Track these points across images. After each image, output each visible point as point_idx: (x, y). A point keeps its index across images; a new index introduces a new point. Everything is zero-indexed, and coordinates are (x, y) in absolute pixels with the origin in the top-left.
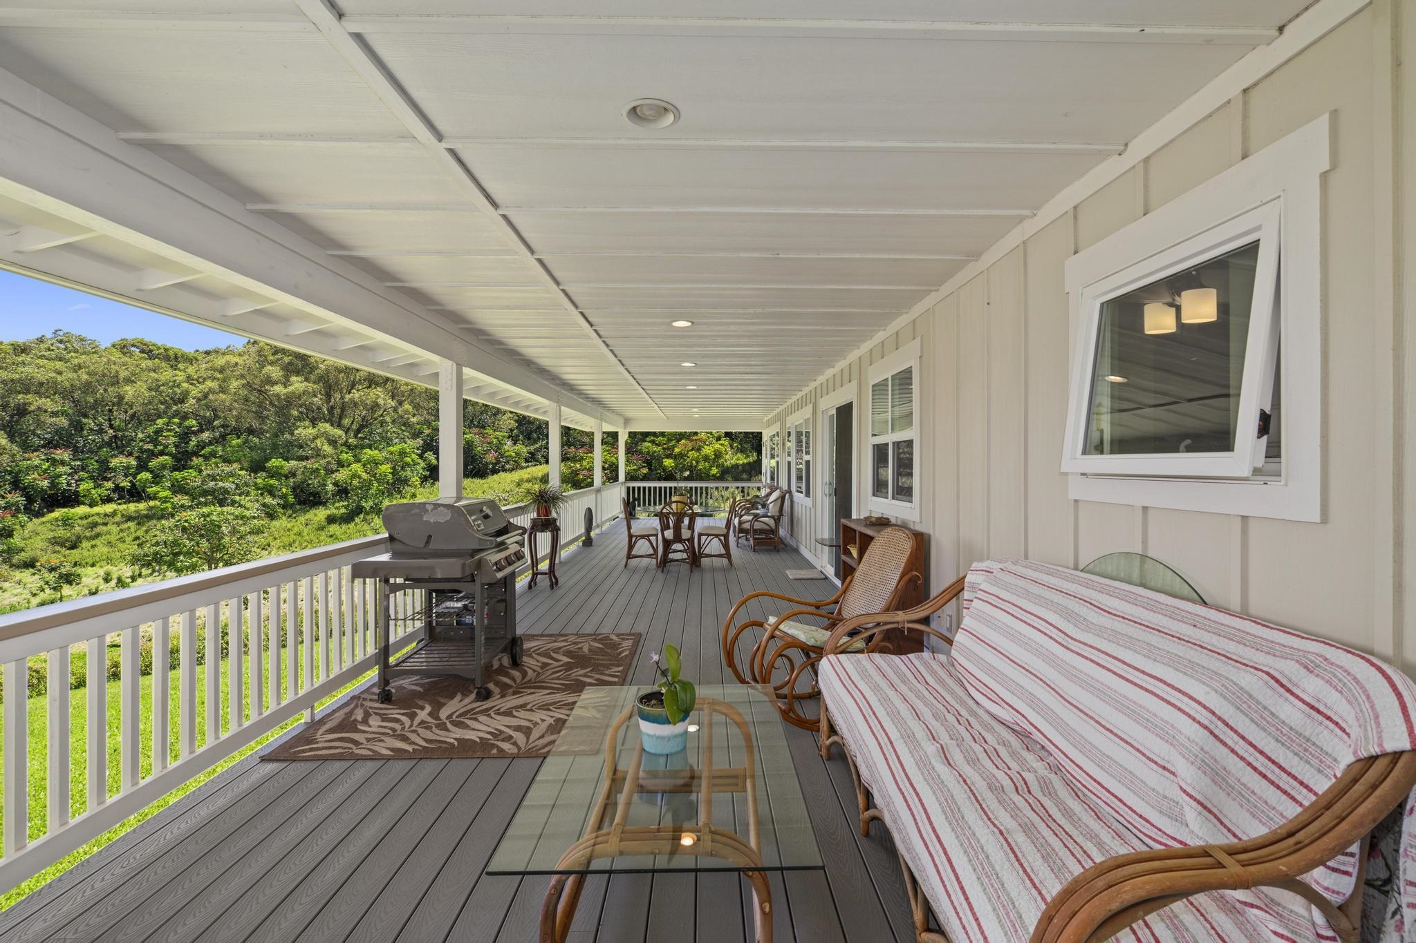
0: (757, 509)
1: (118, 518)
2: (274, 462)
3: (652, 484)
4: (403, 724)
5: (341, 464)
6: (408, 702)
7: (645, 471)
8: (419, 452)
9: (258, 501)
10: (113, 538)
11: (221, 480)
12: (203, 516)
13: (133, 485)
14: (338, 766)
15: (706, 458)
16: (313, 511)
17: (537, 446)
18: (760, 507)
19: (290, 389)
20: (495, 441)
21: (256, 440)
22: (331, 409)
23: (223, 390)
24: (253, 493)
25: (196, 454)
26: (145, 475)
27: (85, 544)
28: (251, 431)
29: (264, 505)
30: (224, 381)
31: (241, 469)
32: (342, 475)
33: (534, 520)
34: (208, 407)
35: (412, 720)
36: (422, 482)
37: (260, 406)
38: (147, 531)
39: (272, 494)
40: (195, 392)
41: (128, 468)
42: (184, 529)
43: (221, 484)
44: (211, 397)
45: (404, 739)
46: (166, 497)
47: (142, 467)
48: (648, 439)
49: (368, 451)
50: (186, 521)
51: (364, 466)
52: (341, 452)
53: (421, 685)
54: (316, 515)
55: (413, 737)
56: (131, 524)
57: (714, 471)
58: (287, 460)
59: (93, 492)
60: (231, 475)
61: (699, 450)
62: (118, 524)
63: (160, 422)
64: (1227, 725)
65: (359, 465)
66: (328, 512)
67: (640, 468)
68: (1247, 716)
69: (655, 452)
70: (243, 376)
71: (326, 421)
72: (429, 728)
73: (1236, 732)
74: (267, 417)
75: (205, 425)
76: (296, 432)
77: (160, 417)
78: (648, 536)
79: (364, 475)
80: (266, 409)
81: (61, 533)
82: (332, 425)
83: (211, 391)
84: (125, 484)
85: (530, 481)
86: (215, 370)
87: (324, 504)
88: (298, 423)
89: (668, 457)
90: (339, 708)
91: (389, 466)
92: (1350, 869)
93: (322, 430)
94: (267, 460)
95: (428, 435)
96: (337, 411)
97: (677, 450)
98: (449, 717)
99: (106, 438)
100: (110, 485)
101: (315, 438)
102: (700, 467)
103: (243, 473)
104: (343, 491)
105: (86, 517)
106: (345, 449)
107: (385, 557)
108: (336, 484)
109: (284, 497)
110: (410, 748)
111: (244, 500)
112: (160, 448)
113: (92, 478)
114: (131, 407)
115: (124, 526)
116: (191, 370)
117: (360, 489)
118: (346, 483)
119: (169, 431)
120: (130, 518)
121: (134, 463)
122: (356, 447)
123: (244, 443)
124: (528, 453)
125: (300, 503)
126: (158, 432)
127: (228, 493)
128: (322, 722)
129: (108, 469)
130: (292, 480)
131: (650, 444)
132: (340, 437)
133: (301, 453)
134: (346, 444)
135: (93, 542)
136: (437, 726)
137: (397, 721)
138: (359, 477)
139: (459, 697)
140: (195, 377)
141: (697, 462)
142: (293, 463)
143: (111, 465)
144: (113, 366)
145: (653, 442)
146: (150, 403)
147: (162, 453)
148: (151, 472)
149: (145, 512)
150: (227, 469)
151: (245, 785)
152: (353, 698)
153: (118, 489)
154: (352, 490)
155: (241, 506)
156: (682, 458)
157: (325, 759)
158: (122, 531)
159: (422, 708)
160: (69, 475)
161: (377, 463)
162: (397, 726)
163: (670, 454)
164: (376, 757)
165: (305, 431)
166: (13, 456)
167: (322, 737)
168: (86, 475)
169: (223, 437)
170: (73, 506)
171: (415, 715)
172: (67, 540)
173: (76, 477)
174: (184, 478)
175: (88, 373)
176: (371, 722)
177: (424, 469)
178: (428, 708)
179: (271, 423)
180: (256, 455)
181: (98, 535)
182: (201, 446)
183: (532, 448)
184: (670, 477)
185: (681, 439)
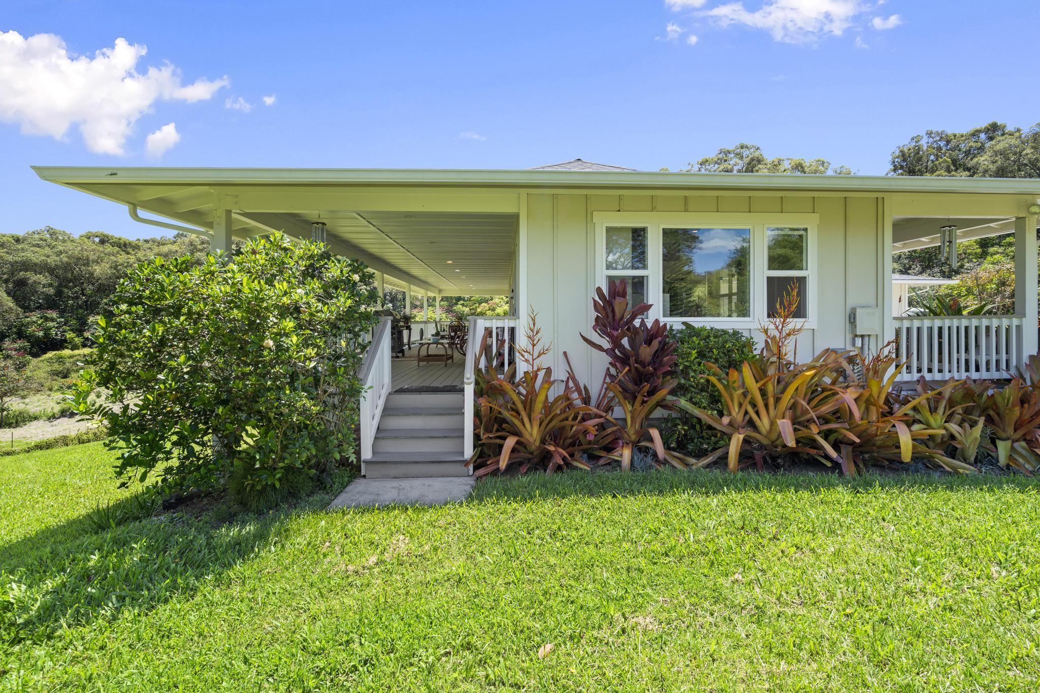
27: (73, 375)
59: (75, 339)
61: (494, 310)
81: (56, 367)
97: (479, 310)
99: (80, 303)
105: (71, 357)
113: (73, 330)
114: (98, 280)
144: (85, 252)
145: (463, 305)
146: (110, 277)
160: (57, 328)
166: (18, 315)
168: (68, 328)
170: (61, 350)
172: (60, 373)
173: (61, 330)
175: (68, 257)
185: (482, 303)
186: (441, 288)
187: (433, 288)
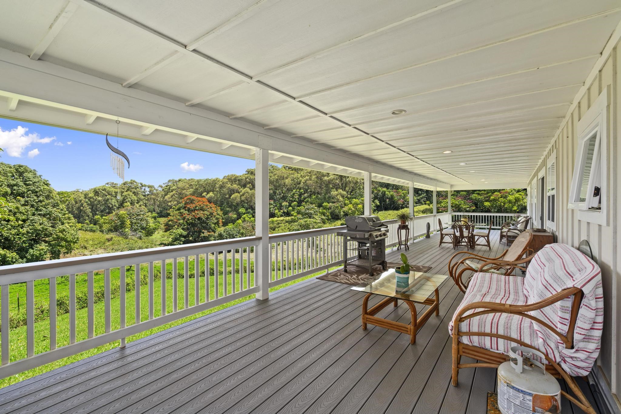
0: (510, 226)
1: (284, 222)
2: (325, 204)
3: (478, 214)
4: (349, 277)
5: (345, 205)
6: (352, 273)
7: (474, 208)
8: (373, 200)
9: (320, 217)
10: (283, 228)
11: (310, 210)
12: (305, 222)
13: (288, 211)
14: (332, 283)
15: (510, 202)
16: (337, 222)
17: (421, 196)
18: (511, 225)
19: (329, 178)
20: (403, 195)
21: (319, 196)
22: (342, 184)
23: (310, 179)
24: (319, 214)
25: (303, 201)
26: (291, 208)
28: (318, 193)
29: (322, 219)
30: (311, 176)
31: (316, 206)
32: (346, 209)
33: (399, 225)
34: (306, 185)
35: (351, 277)
36: (374, 212)
37: (321, 184)
38: (291, 226)
39: (324, 215)
40: (303, 180)
41: (286, 206)
42: (300, 226)
43: (310, 211)
44: (307, 182)
45: (348, 280)
46: (296, 215)
47: (290, 206)
48: (475, 193)
49: (354, 200)
50: (301, 223)
51: (353, 205)
52: (346, 200)
53: (356, 270)
54: (337, 223)
55: (351, 280)
56: (287, 224)
57: (515, 208)
58: (329, 203)
59: (278, 213)
60: (313, 208)
61: (505, 197)
62: (284, 223)
63: (294, 191)
64: (551, 285)
65: (351, 205)
66: (341, 222)
67: (471, 207)
68: (557, 283)
69: (479, 199)
70: (316, 174)
71: (341, 189)
72: (355, 279)
73: (553, 288)
74: (323, 188)
75: (306, 191)
76: (331, 193)
77: (294, 189)
78: (450, 234)
79: (353, 209)
80: (322, 185)
82: (343, 190)
83: (307, 180)
84: (286, 211)
85: (417, 212)
86: (308, 173)
87: (340, 219)
88: (332, 190)
89: (486, 201)
90: (334, 272)
91: (361, 205)
92: (567, 324)
93: (339, 192)
94: (323, 203)
95: (376, 193)
96: (344, 185)
97: (492, 198)
98: (361, 278)
99: (281, 196)
100: (282, 211)
101: (337, 195)
102: (506, 206)
103: (316, 207)
104: (346, 214)
105: (276, 221)
106: (347, 199)
107: (345, 231)
108: (344, 212)
109: (328, 216)
110: (349, 282)
111: (316, 217)
112: (294, 199)
113: (278, 209)
114: (287, 186)
115: (286, 224)
116: (302, 173)
117: (352, 214)
118: (347, 212)
119: (296, 194)
120: (287, 222)
121: (288, 204)
122: (350, 198)
123: (316, 197)
124: (417, 200)
125: (333, 218)
126: (294, 194)
127: (312, 214)
128: (330, 274)
129: (282, 206)
130: (330, 210)
131: (476, 195)
132: (345, 194)
133: (333, 200)
134: (347, 197)
135: (278, 229)
136: (357, 279)
137: (348, 277)
138: (351, 209)
139: (365, 274)
140: (303, 175)
141: (504, 204)
142: (331, 204)
143: (282, 205)
144: (283, 174)
145: (478, 194)
146: (292, 185)
147: (295, 201)
148: (292, 207)
149: (290, 220)
150: (312, 206)
151: (313, 282)
152: (338, 270)
153: (284, 212)
154: (349, 214)
155: (315, 219)
156: (495, 202)
157: (330, 281)
158: (285, 226)
159: (355, 275)
161: (357, 204)
162: (347, 278)
163: (488, 200)
164: (341, 283)
165: (334, 193)
167: (329, 277)
169: (311, 195)
170: (274, 218)
171: (353, 276)
172: (272, 228)
173: (275, 209)
174: (301, 209)
175: (277, 176)
176: (341, 276)
177: (374, 206)
178: (356, 275)
179: (324, 191)
180: (319, 201)
181: (279, 227)
182: (305, 199)
183: (419, 198)
184: (488, 211)
185: (494, 192)
186: (452, 183)
187: (441, 184)
